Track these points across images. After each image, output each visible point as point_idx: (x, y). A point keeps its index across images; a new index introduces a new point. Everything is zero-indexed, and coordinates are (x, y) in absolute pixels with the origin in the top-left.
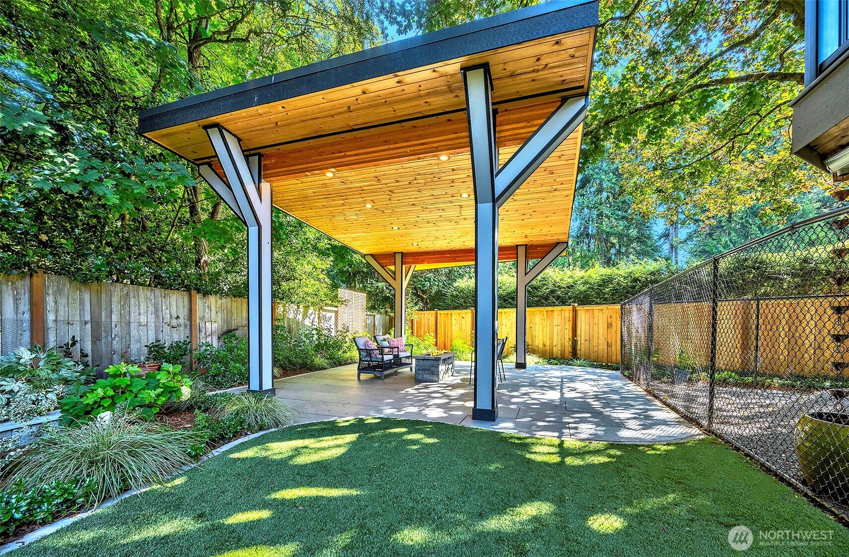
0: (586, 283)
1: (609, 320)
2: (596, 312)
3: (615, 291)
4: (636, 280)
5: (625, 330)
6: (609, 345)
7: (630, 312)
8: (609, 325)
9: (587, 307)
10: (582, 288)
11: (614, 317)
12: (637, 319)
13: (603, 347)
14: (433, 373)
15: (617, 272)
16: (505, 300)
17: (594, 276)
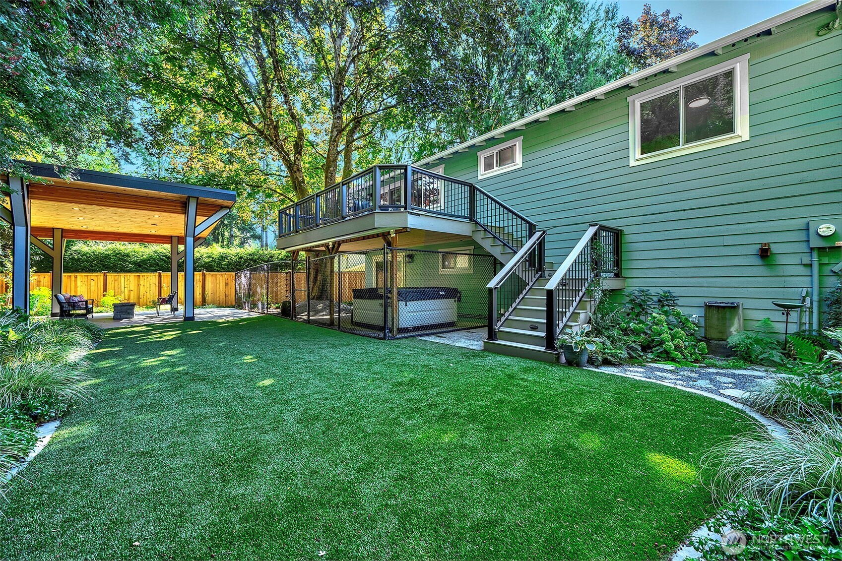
0: (209, 257)
1: (227, 282)
2: (218, 277)
3: (229, 264)
4: (241, 258)
5: (237, 286)
6: (226, 296)
7: (241, 277)
8: (227, 284)
9: (212, 273)
10: (207, 260)
11: (229, 279)
12: (244, 280)
13: (223, 297)
14: (128, 314)
15: (230, 252)
16: (140, 266)
17: (215, 253)
